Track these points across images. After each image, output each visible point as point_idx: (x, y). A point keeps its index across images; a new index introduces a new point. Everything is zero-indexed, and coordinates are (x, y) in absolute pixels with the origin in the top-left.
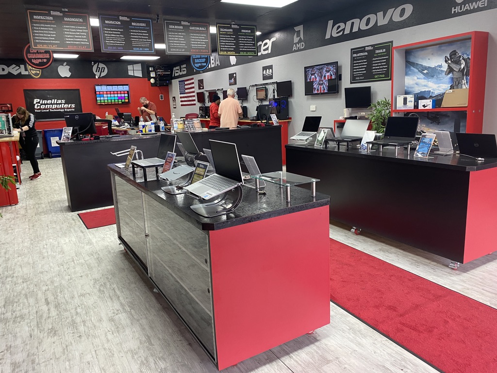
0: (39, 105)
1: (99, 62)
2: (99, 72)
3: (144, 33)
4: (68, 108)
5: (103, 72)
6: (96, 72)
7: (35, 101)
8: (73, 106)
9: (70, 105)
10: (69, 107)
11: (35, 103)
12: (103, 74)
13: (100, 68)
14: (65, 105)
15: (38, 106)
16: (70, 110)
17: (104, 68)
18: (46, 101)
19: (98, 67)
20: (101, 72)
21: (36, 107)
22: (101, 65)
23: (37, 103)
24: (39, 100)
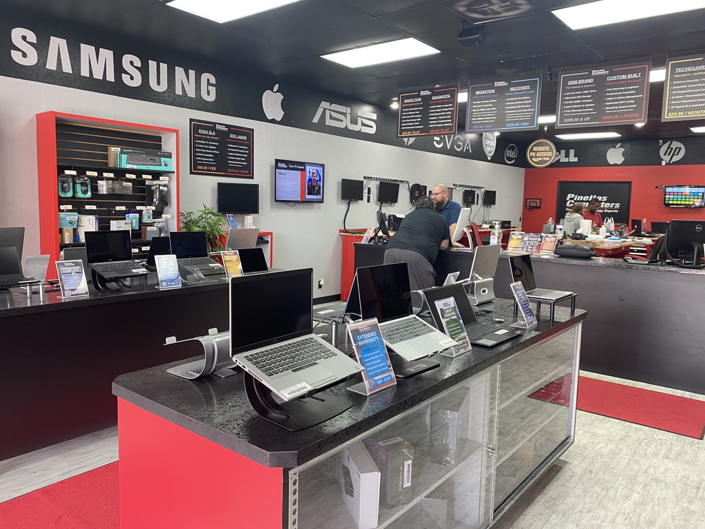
0: (573, 201)
1: (672, 139)
2: (669, 155)
3: (525, 100)
4: (609, 209)
5: (677, 154)
6: (665, 155)
7: (569, 196)
8: (618, 205)
9: (613, 204)
10: (611, 207)
11: (568, 199)
12: (676, 159)
13: (672, 149)
14: (606, 204)
15: (571, 203)
16: (612, 211)
17: (680, 148)
18: (582, 197)
19: (669, 148)
20: (673, 154)
21: (568, 205)
22: (675, 144)
23: (571, 199)
24: (573, 195)
